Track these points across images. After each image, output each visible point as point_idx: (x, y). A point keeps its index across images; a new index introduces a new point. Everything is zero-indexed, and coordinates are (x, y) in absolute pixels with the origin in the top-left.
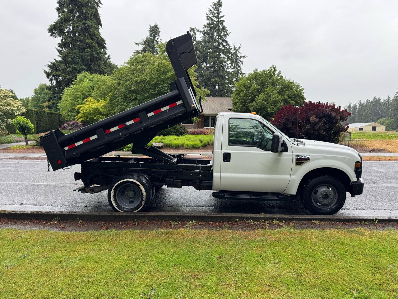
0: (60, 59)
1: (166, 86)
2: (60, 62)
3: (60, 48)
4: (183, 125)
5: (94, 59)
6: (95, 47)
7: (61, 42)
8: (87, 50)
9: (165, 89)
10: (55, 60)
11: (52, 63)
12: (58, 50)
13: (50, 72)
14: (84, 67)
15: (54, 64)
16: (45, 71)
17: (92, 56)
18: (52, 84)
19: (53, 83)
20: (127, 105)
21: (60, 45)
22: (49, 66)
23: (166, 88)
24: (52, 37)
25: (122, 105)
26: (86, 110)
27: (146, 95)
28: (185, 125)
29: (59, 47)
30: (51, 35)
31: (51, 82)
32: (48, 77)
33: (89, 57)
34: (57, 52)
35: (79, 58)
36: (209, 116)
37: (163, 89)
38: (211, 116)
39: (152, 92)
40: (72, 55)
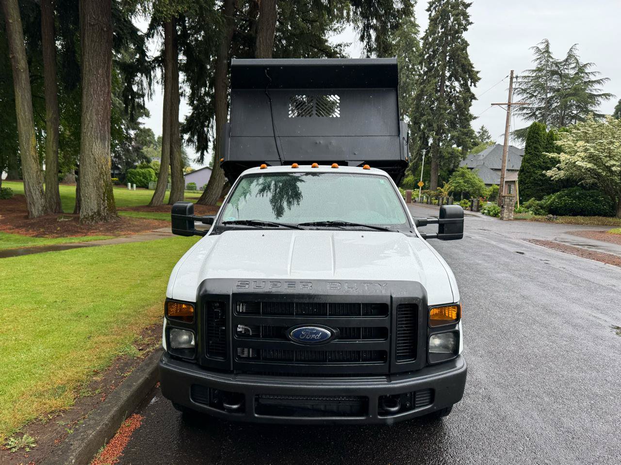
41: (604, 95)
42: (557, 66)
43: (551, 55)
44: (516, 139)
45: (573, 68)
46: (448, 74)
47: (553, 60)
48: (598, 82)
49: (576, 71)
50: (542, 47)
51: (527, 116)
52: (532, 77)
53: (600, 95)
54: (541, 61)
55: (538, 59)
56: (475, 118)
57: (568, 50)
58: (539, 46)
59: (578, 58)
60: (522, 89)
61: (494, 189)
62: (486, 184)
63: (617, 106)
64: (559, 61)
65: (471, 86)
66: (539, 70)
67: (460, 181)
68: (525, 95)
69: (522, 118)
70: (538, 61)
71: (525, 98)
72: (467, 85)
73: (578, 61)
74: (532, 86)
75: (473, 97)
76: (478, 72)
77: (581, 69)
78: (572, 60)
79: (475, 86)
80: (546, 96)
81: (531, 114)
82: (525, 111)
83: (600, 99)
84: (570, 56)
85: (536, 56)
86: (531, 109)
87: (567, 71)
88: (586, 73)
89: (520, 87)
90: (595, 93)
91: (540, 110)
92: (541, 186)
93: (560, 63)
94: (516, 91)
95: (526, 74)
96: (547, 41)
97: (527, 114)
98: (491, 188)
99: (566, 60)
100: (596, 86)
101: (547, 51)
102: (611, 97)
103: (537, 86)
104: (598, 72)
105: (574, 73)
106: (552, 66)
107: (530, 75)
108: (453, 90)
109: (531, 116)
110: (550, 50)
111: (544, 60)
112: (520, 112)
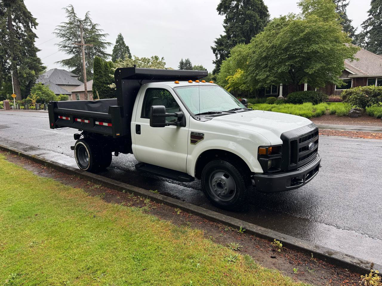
0: (225, 34)
1: (298, 49)
2: (225, 37)
3: (226, 24)
4: (337, 91)
5: (253, 29)
6: (254, 17)
7: (225, 18)
8: (247, 22)
9: (296, 52)
10: (221, 35)
11: (217, 39)
12: (224, 26)
13: (216, 47)
14: (243, 38)
15: (219, 40)
16: (211, 47)
17: (251, 26)
18: (217, 59)
19: (218, 57)
20: (258, 73)
21: (226, 22)
22: (216, 42)
23: (298, 51)
24: (220, 15)
25: (254, 74)
26: (233, 80)
27: (276, 61)
28: (339, 91)
29: (224, 23)
30: (219, 14)
31: (216, 57)
32: (214, 53)
33: (248, 28)
34: (223, 28)
35: (239, 31)
36: (375, 79)
37: (295, 52)
38: (378, 79)
39: (283, 56)
40: (233, 29)
41: (107, 43)
42: (80, 22)
43: (76, 15)
44: (64, 66)
45: (90, 25)
46: (13, 17)
47: (78, 19)
48: (103, 35)
49: (91, 28)
50: (70, 9)
51: (68, 51)
52: (67, 27)
53: (105, 43)
54: (71, 18)
55: (69, 16)
56: (39, 50)
57: (85, 15)
58: (68, 8)
59: (91, 19)
60: (62, 34)
61: (62, 97)
62: (56, 94)
63: (114, 50)
64: (81, 20)
65: (32, 27)
66: (71, 23)
67: (39, 93)
68: (65, 39)
69: (65, 52)
70: (69, 18)
71: (65, 40)
72: (29, 27)
73: (91, 21)
74: (68, 33)
75: (35, 36)
76: (35, 19)
77: (94, 27)
78: (88, 21)
79: (35, 28)
80: (78, 40)
81: (70, 50)
82: (66, 48)
83: (105, 45)
84: (87, 18)
85: (67, 14)
86: (70, 47)
87: (86, 27)
88: (97, 30)
89: (61, 32)
90: (102, 41)
91: (75, 48)
92: (106, 94)
93: (82, 21)
94: (59, 35)
95: (63, 25)
96: (72, 6)
97: (68, 50)
98: (59, 96)
99: (85, 20)
100: (103, 38)
101: (73, 12)
102: (111, 45)
103: (71, 33)
104: (103, 30)
105: (90, 28)
106: (77, 22)
107: (65, 26)
108: (18, 29)
109: (70, 52)
110: (75, 12)
111: (73, 18)
112: (64, 49)
